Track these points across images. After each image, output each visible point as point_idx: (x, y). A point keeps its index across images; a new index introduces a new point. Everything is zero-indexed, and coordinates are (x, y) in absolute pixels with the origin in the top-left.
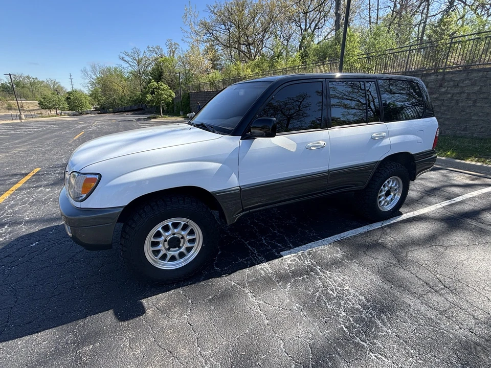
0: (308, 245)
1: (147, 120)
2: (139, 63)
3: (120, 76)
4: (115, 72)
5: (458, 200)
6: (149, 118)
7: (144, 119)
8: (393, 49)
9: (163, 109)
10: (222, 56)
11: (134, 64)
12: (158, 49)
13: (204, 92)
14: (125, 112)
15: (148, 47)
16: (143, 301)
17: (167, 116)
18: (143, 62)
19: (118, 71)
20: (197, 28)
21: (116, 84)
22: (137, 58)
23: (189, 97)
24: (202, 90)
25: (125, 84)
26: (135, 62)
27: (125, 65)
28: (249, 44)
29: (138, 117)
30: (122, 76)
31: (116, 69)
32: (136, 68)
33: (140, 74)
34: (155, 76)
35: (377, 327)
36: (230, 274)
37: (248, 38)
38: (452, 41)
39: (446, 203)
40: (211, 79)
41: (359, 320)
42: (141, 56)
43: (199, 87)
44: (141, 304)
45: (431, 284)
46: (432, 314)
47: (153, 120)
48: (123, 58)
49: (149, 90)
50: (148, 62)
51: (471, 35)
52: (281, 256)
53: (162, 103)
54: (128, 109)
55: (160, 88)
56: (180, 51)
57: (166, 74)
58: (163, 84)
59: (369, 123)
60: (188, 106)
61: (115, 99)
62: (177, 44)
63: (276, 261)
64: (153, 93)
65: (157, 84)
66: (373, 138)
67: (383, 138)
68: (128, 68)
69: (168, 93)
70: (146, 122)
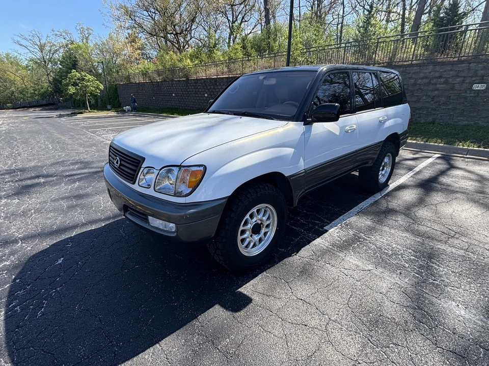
0: (340, 218)
1: (71, 116)
2: (42, 48)
3: (15, 63)
4: (8, 59)
5: (418, 170)
6: (74, 114)
7: (68, 115)
8: (331, 45)
9: (89, 102)
10: (146, 44)
11: (36, 50)
12: (66, 33)
13: (136, 83)
14: (31, 107)
15: (53, 31)
16: (241, 290)
17: (95, 111)
18: (48, 48)
19: (11, 58)
20: (117, 13)
21: (11, 74)
22: (38, 43)
23: (116, 89)
24: (132, 81)
25: (25, 73)
26: (36, 46)
27: (22, 50)
28: (177, 34)
29: (59, 113)
30: (18, 64)
31: (8, 55)
32: (39, 55)
33: (45, 62)
34: (67, 65)
35: (435, 268)
36: (297, 252)
37: (175, 28)
38: (378, 41)
39: (411, 174)
40: (143, 69)
41: (421, 267)
42: (43, 41)
43: (128, 78)
44: (241, 293)
45: (446, 232)
46: (462, 252)
47: (79, 116)
48: (18, 42)
49: (70, 81)
50: (54, 48)
51: (392, 37)
52: (327, 231)
53: (89, 96)
54: (35, 104)
55: (84, 79)
56: (97, 38)
57: (81, 63)
58: (87, 75)
59: (376, 109)
60: (117, 98)
61: (13, 92)
62: (91, 29)
63: (326, 235)
64: (75, 84)
65: (79, 75)
66: (380, 122)
67: (385, 121)
68: (25, 56)
69: (95, 85)
70: (70, 118)
